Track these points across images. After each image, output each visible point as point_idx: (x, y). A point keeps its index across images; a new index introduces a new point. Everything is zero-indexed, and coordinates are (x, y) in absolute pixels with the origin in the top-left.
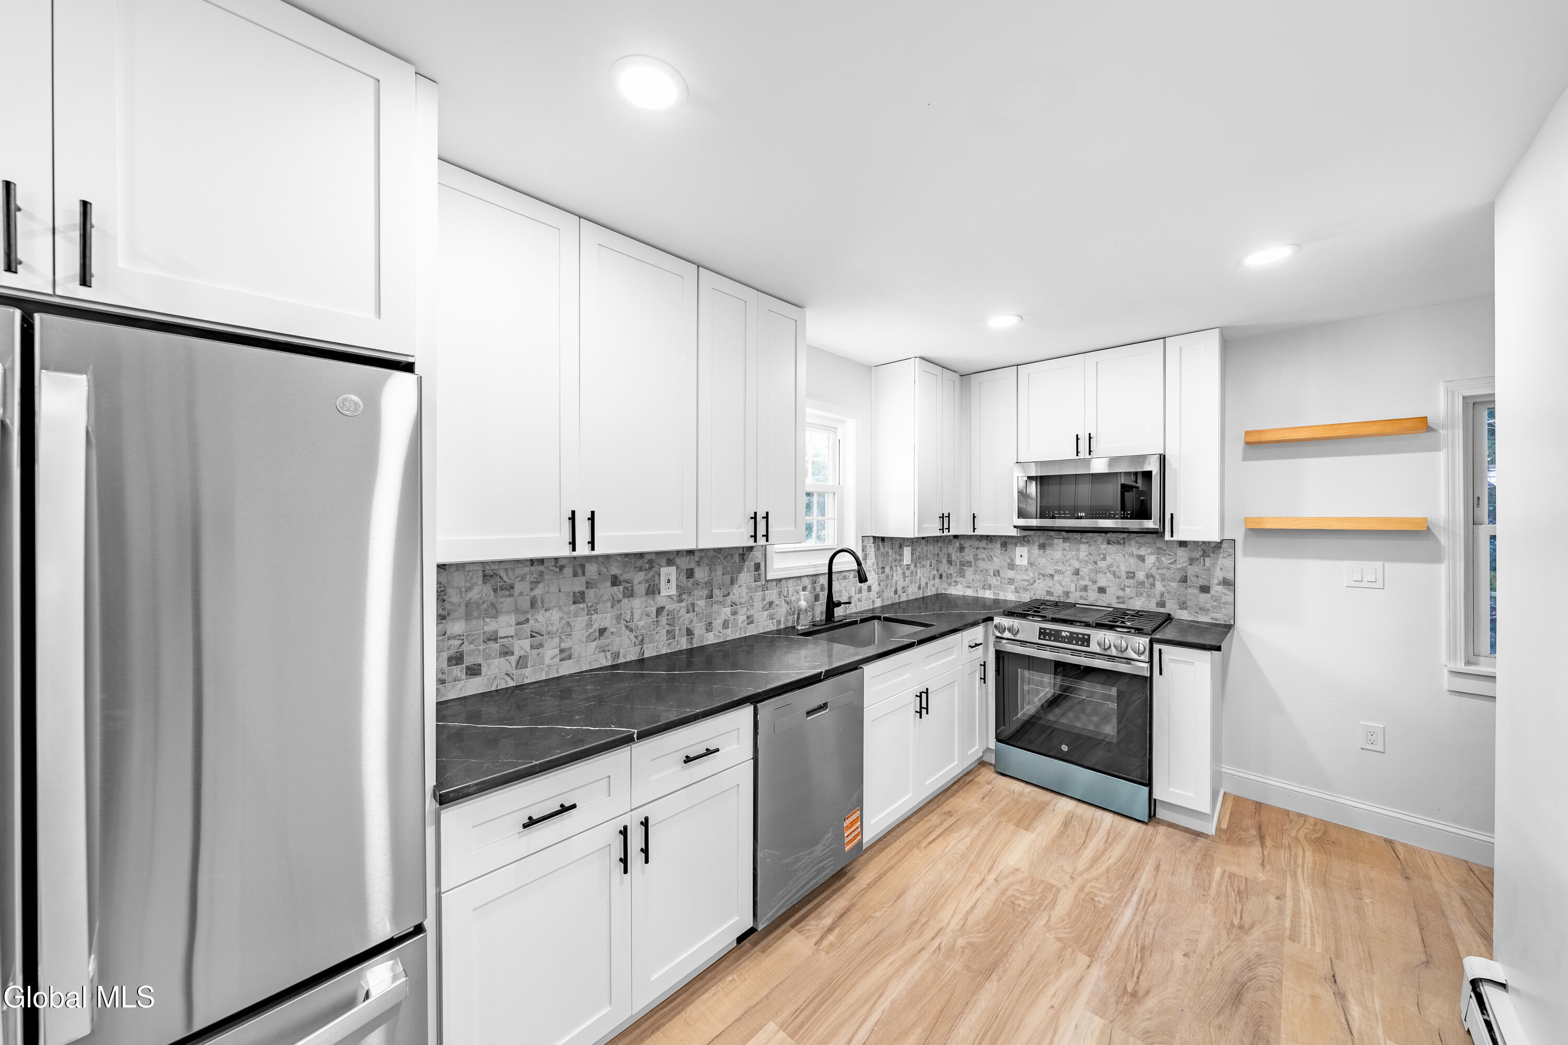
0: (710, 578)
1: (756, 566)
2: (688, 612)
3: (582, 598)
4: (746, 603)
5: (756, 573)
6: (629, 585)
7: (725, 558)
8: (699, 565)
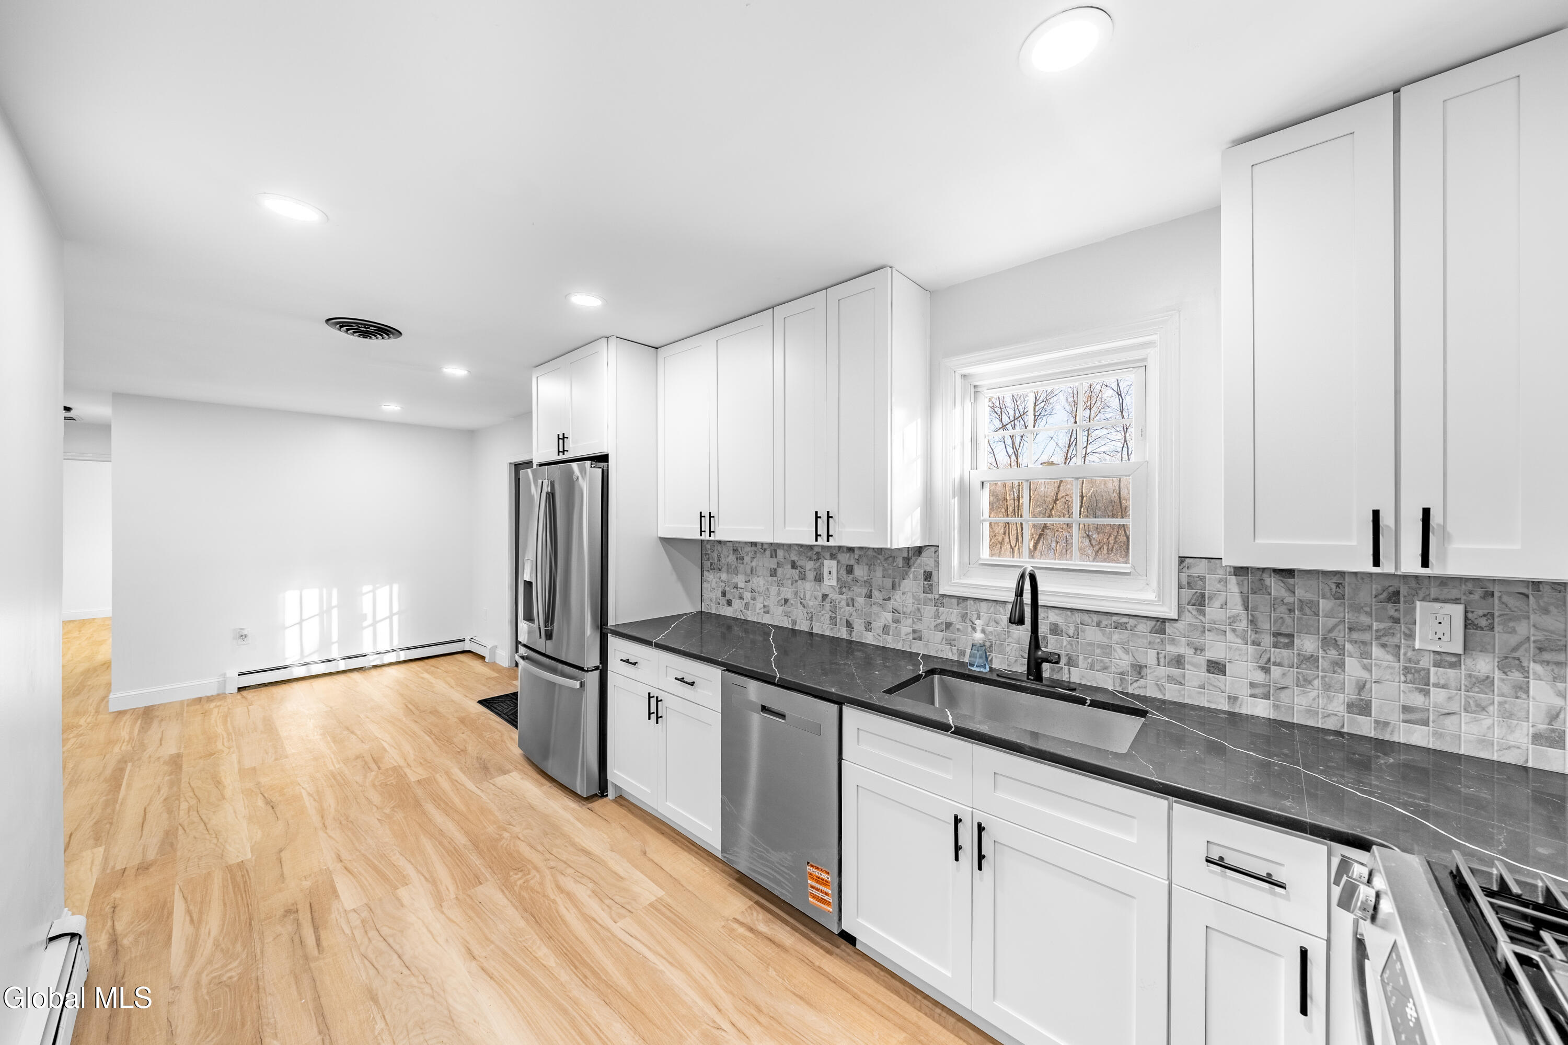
0: (869, 578)
1: (926, 574)
2: (848, 606)
3: (775, 573)
4: (912, 614)
5: (926, 583)
6: (802, 570)
7: (886, 559)
8: (858, 563)
